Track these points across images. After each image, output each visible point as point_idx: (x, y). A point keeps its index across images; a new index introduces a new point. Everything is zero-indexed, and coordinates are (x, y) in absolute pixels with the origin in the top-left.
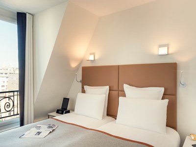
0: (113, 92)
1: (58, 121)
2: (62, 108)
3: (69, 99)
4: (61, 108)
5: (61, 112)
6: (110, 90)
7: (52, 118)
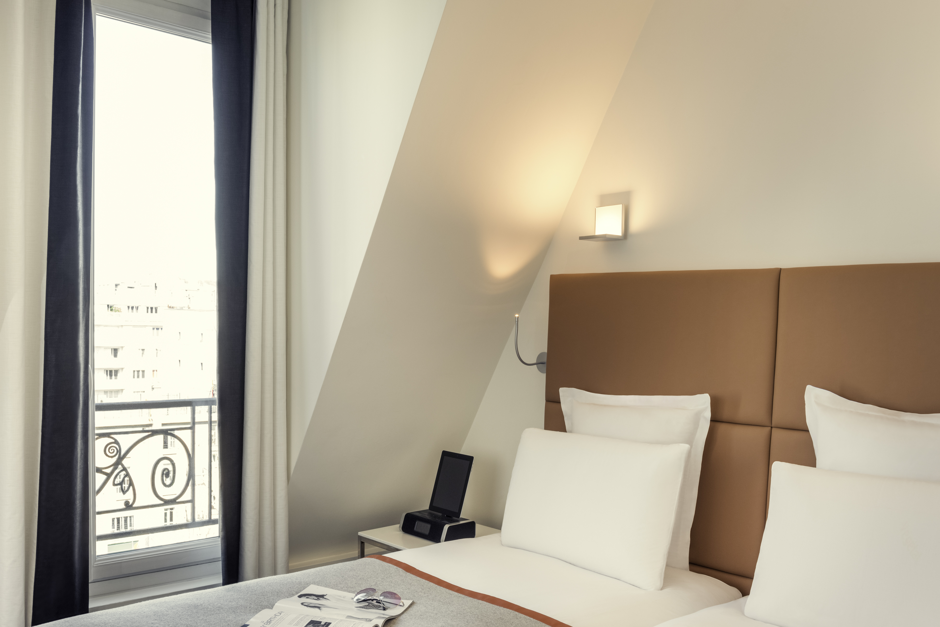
0: (737, 432)
1: (411, 577)
2: (431, 506)
3: (470, 459)
4: (426, 507)
5: (426, 528)
6: (715, 420)
7: (379, 556)
